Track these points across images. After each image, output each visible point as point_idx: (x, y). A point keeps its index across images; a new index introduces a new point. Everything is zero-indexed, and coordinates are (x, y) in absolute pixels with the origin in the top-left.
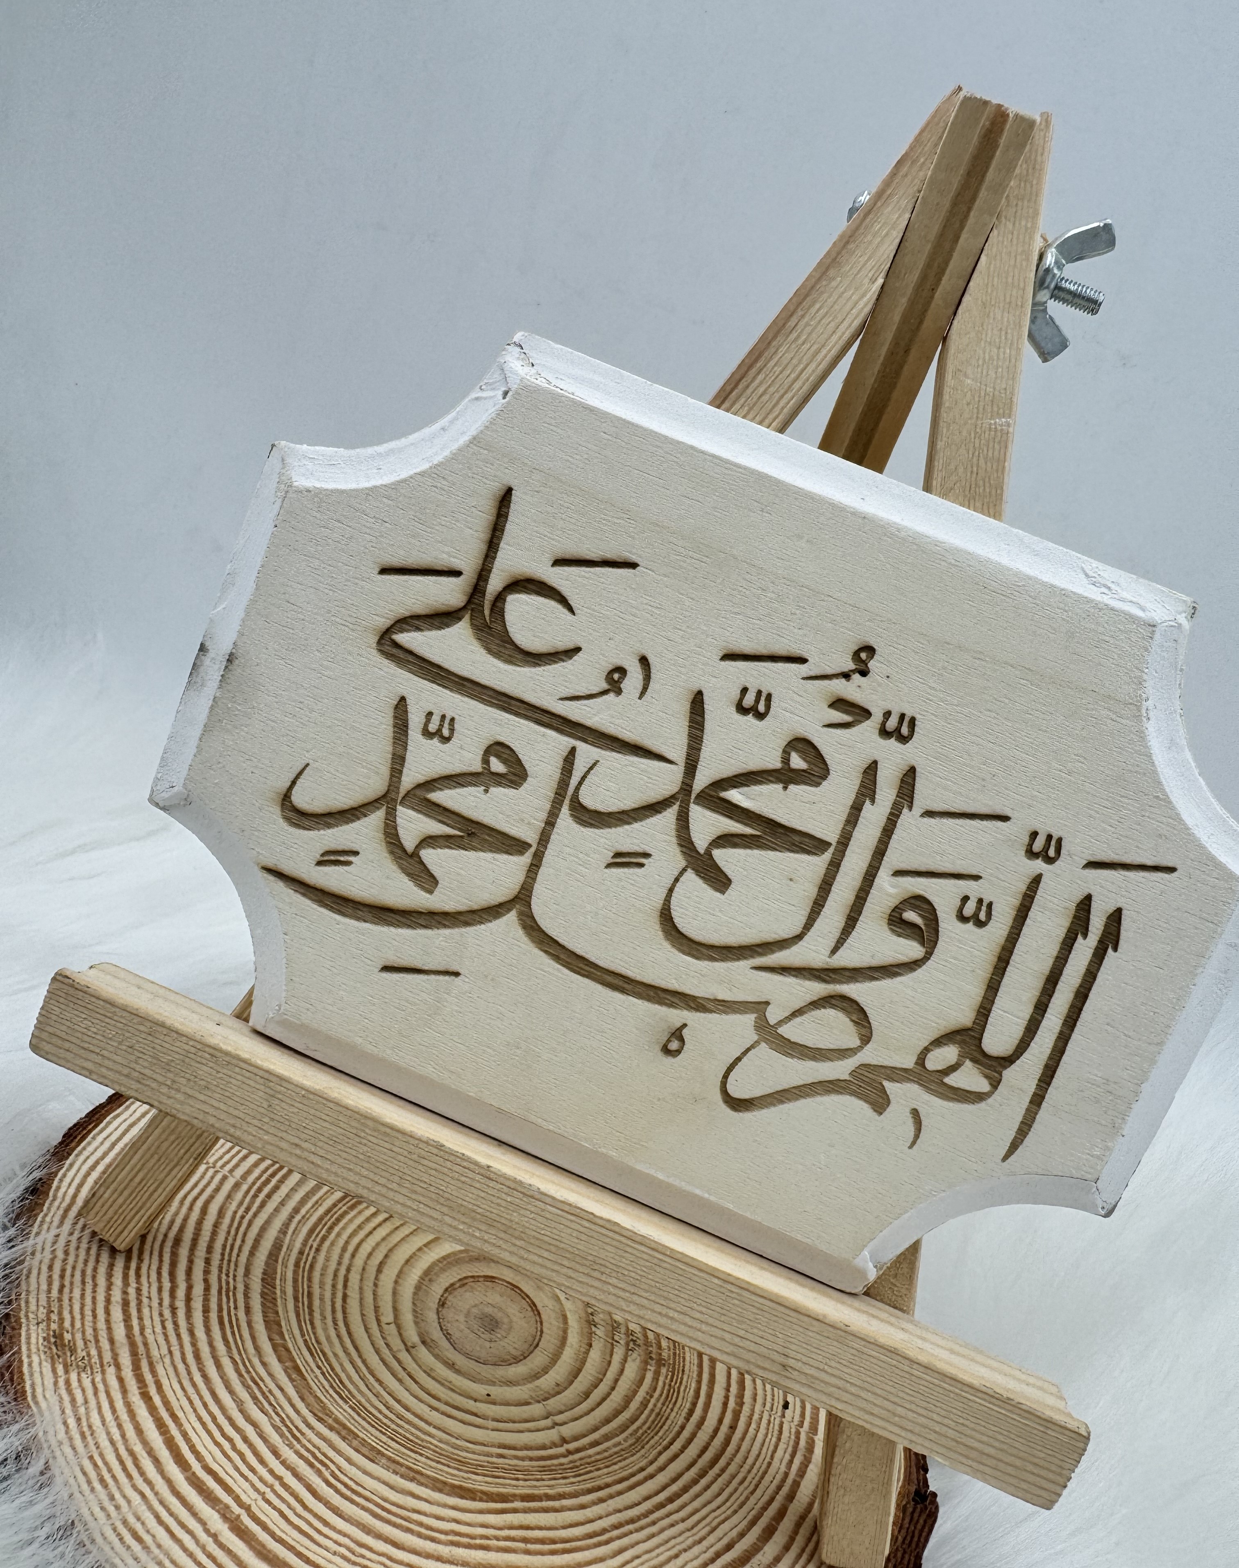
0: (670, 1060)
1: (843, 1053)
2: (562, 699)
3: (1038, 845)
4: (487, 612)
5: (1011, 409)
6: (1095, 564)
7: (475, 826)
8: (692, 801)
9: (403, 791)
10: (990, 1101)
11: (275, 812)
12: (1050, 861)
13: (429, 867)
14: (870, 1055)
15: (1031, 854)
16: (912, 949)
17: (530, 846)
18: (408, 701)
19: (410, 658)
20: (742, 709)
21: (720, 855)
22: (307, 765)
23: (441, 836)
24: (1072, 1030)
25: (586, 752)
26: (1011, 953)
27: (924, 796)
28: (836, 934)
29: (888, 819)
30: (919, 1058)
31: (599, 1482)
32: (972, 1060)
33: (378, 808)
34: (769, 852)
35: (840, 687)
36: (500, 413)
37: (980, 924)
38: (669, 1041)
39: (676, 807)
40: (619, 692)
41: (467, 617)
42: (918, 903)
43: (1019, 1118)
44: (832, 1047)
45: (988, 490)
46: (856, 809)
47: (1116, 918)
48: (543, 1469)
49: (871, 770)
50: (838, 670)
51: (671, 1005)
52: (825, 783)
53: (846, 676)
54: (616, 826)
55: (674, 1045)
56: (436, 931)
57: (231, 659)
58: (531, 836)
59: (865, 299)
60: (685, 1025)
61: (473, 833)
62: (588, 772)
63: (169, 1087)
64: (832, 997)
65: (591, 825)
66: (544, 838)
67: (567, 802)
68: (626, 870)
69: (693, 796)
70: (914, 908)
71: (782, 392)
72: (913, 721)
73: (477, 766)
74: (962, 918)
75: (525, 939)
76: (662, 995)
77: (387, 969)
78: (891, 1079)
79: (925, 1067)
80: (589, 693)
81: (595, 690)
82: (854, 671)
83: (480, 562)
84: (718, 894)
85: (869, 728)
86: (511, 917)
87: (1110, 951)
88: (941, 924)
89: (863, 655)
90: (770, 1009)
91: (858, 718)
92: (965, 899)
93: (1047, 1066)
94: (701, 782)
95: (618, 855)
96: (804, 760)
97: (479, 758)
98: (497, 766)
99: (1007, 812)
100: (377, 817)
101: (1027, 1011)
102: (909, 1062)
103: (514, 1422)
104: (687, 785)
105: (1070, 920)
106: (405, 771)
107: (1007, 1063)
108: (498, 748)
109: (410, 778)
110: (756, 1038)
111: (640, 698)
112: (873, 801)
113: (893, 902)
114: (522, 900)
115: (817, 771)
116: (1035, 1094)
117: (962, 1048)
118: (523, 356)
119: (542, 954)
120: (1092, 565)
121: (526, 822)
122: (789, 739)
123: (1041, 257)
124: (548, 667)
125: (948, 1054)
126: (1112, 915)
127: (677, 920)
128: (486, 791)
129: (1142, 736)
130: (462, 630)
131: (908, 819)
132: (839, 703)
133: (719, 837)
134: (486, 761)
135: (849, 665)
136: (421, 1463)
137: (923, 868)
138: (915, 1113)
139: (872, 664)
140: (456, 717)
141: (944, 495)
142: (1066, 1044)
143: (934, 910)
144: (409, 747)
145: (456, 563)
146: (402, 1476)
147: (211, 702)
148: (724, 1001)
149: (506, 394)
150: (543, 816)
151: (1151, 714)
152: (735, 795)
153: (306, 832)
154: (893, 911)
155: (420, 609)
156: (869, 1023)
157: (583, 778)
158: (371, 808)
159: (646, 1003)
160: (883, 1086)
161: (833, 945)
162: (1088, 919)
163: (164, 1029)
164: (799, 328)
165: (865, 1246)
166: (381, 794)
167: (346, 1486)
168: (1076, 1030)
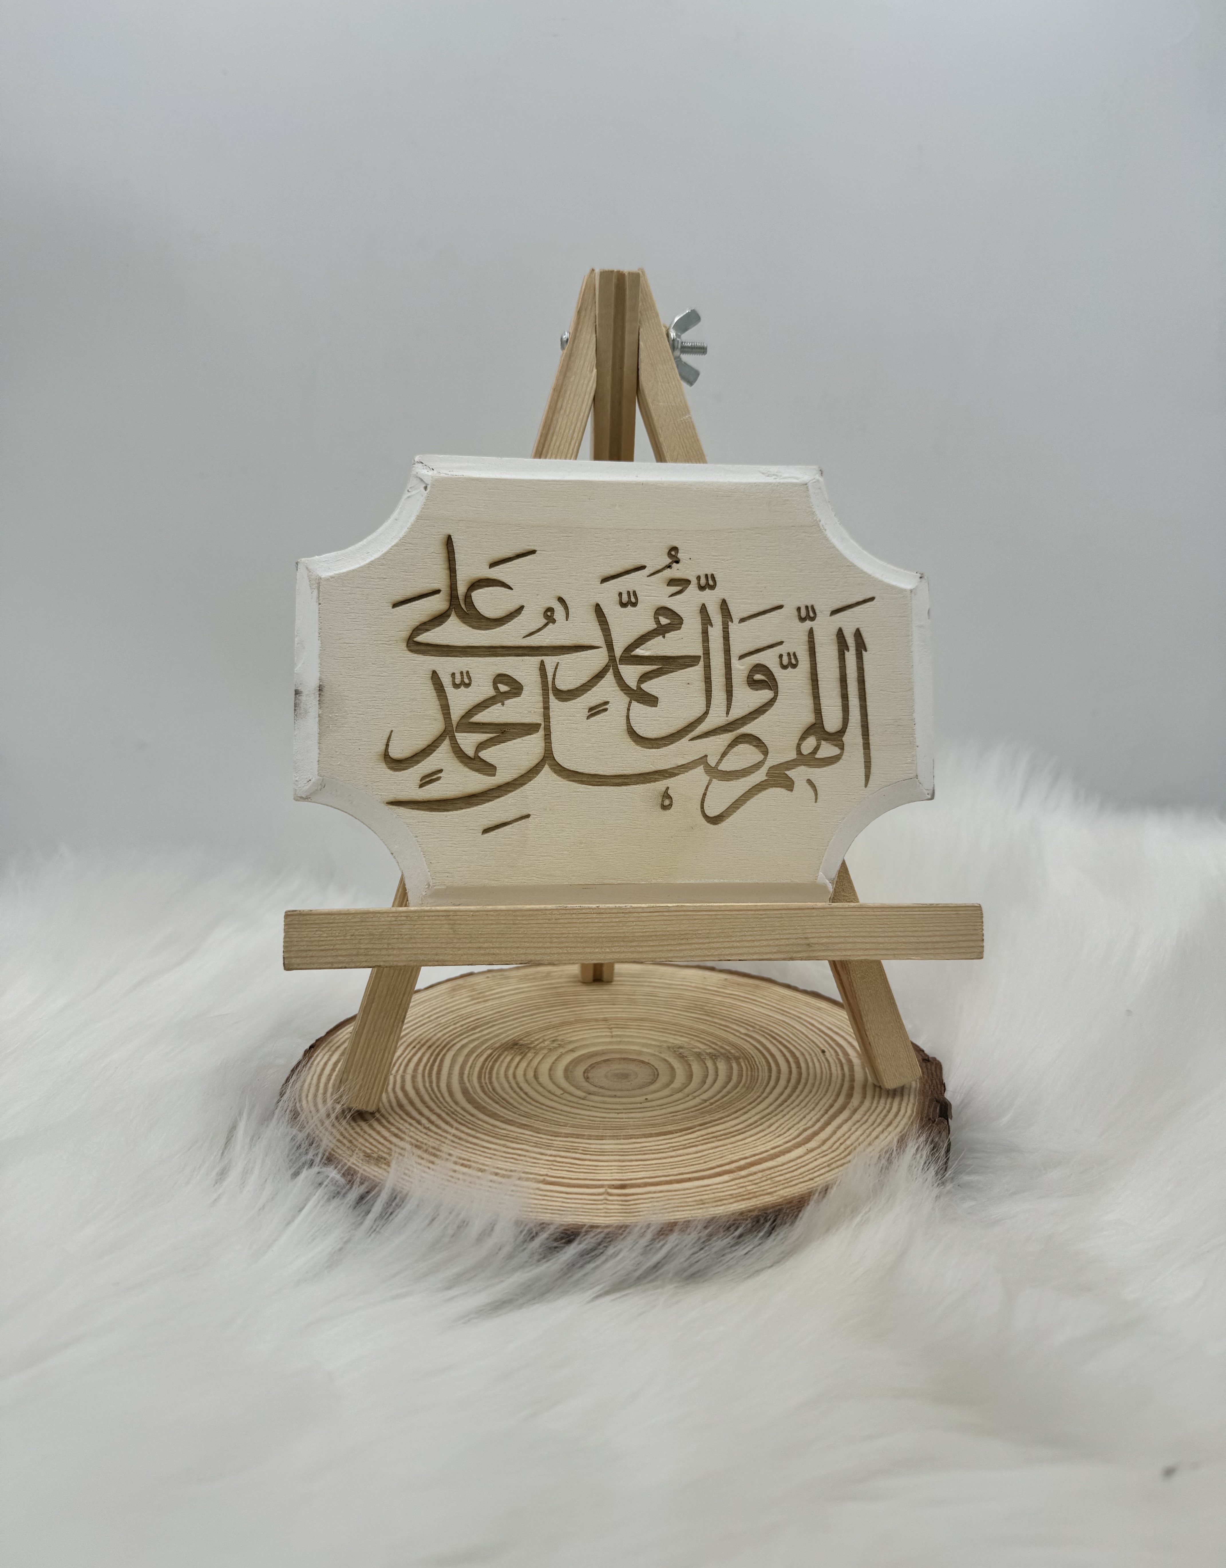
0: (667, 812)
1: (758, 766)
2: (524, 637)
3: (803, 613)
4: (463, 606)
5: (688, 410)
6: (764, 467)
7: (503, 727)
8: (618, 663)
9: (455, 724)
10: (843, 757)
11: (383, 769)
12: (812, 619)
13: (487, 761)
14: (773, 760)
15: (802, 620)
16: (767, 694)
17: (540, 725)
18: (438, 672)
19: (429, 648)
20: (623, 605)
21: (646, 686)
22: (392, 731)
23: (488, 740)
24: (866, 701)
25: (550, 661)
26: (817, 675)
27: (737, 612)
28: (725, 702)
29: (723, 631)
30: (797, 751)
31: (738, 1108)
32: (824, 740)
33: (444, 740)
34: (671, 674)
35: (668, 574)
36: (428, 498)
37: (794, 666)
38: (663, 801)
39: (611, 670)
40: (554, 621)
41: (453, 614)
42: (758, 669)
43: (863, 760)
44: (750, 765)
45: (695, 453)
46: (705, 633)
47: (858, 634)
48: (702, 1113)
49: (703, 609)
50: (664, 565)
51: (655, 780)
52: (683, 626)
53: (669, 566)
54: (583, 694)
55: (667, 802)
56: (506, 796)
57: (321, 689)
58: (538, 719)
59: (591, 382)
60: (668, 788)
61: (505, 731)
62: (555, 671)
63: (387, 949)
64: (737, 738)
65: (569, 700)
66: (547, 717)
67: (550, 692)
68: (599, 716)
69: (618, 661)
70: (758, 672)
71: (569, 441)
72: (713, 576)
73: (492, 693)
74: (784, 667)
75: (559, 778)
76: (648, 777)
77: (486, 831)
78: (789, 769)
79: (803, 755)
80: (537, 628)
81: (540, 625)
82: (672, 563)
83: (448, 580)
84: (654, 708)
85: (693, 588)
86: (546, 769)
87: (864, 652)
88: (775, 675)
89: (673, 553)
90: (708, 758)
91: (684, 586)
92: (781, 656)
93: (862, 726)
94: (618, 652)
95: (591, 709)
96: (667, 618)
97: (492, 688)
98: (503, 688)
99: (780, 603)
100: (446, 745)
101: (838, 701)
102: (793, 755)
103: (670, 1103)
104: (612, 656)
105: (837, 645)
106: (451, 711)
107: (842, 734)
108: (500, 678)
109: (456, 714)
110: (708, 778)
111: (567, 620)
112: (712, 625)
113: (746, 673)
114: (548, 757)
115: (676, 622)
116: (864, 744)
117: (816, 736)
118: (425, 467)
119: (571, 783)
120: (763, 468)
121: (533, 712)
122: (654, 611)
123: (668, 335)
124: (509, 623)
125: (810, 743)
126: (855, 634)
127: (638, 731)
128: (503, 704)
129: (827, 539)
130: (453, 622)
131: (733, 627)
132: (672, 582)
133: (641, 677)
134: (496, 688)
135: (668, 561)
136: (631, 1132)
137: (752, 649)
138: (809, 782)
139: (680, 556)
140: (469, 670)
141: (675, 461)
142: (866, 710)
143: (768, 668)
144: (448, 697)
145: (436, 586)
146: (624, 1139)
147: (317, 719)
148: (682, 765)
149: (426, 488)
150: (541, 705)
151: (826, 527)
152: (639, 652)
153: (406, 771)
154: (748, 678)
155: (424, 619)
156: (763, 743)
157: (554, 675)
158: (439, 742)
159: (642, 785)
160: (786, 774)
161: (726, 709)
162: (845, 641)
163: (370, 915)
164: (564, 407)
165: (818, 869)
166: (442, 731)
167: (595, 1152)
168: (868, 700)
